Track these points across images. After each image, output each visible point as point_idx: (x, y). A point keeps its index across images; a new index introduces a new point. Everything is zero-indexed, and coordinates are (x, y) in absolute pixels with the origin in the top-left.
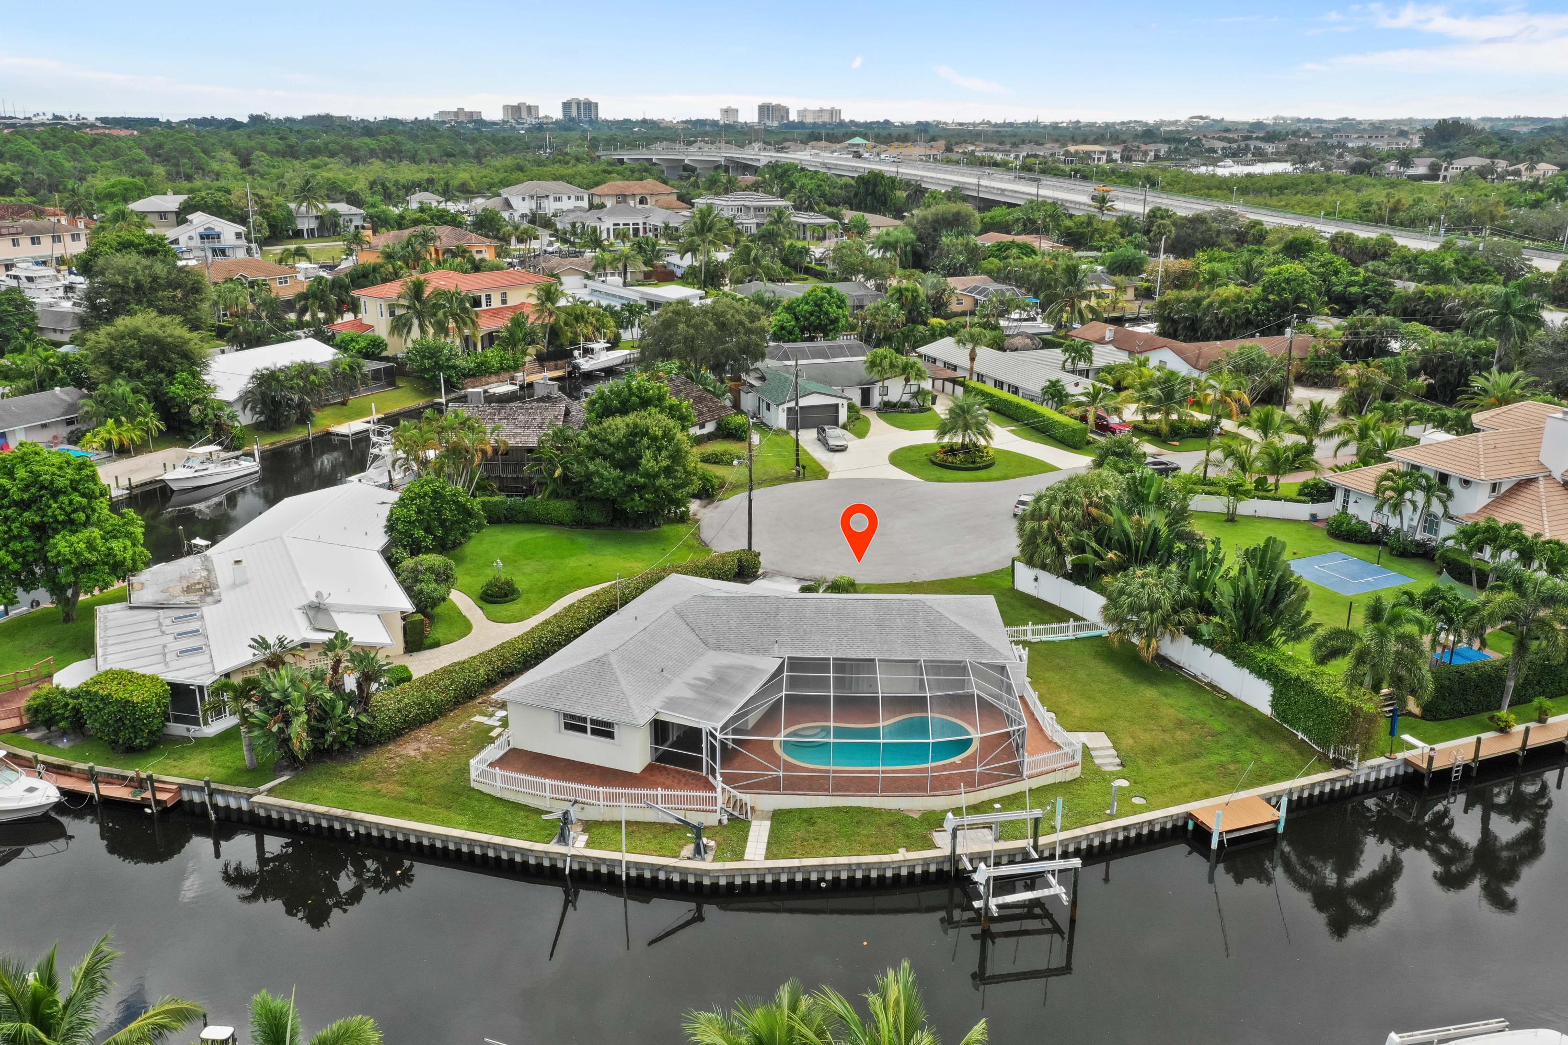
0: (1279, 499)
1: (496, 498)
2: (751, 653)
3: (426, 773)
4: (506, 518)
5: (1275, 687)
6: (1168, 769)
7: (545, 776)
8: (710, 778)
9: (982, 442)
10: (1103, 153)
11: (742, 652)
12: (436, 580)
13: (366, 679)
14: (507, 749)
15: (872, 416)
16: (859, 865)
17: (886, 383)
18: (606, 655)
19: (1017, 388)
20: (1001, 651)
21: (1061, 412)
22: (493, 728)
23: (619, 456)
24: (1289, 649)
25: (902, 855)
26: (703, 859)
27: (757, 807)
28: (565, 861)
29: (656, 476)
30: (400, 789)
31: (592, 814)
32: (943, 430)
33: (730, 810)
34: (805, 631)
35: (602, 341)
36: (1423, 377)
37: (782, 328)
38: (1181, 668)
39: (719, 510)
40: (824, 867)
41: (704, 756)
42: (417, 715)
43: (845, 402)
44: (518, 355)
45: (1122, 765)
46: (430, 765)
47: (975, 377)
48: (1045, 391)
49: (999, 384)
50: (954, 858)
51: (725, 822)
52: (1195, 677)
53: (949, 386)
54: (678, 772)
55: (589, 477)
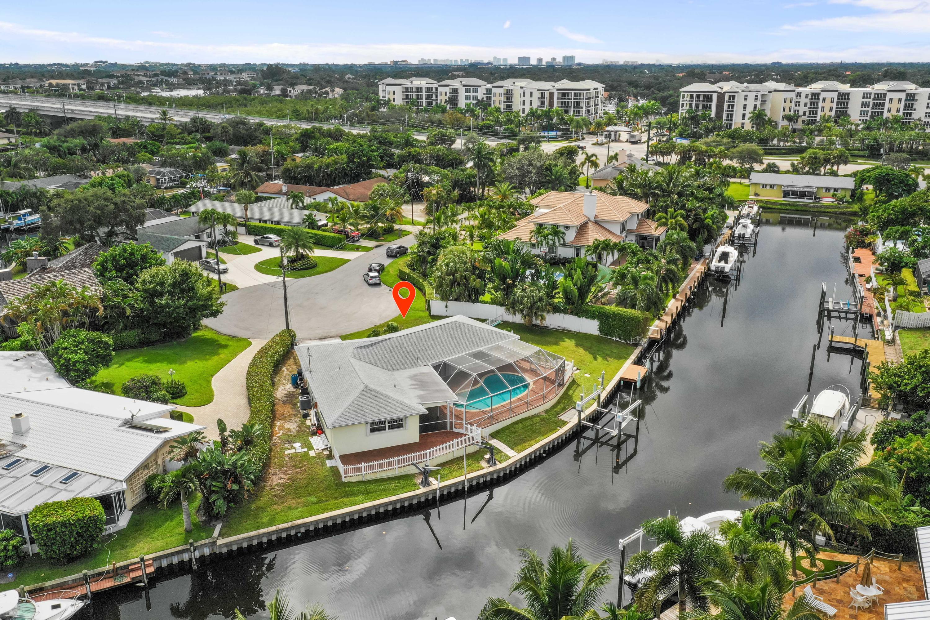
5: (601, 321)
6: (594, 365)
8: (455, 430)
10: (74, 85)
13: (248, 443)
17: (210, 230)
18: (367, 386)
19: (278, 222)
25: (562, 430)
26: (496, 464)
30: (301, 500)
43: (204, 244)
45: (578, 369)
49: (263, 221)
52: (557, 329)
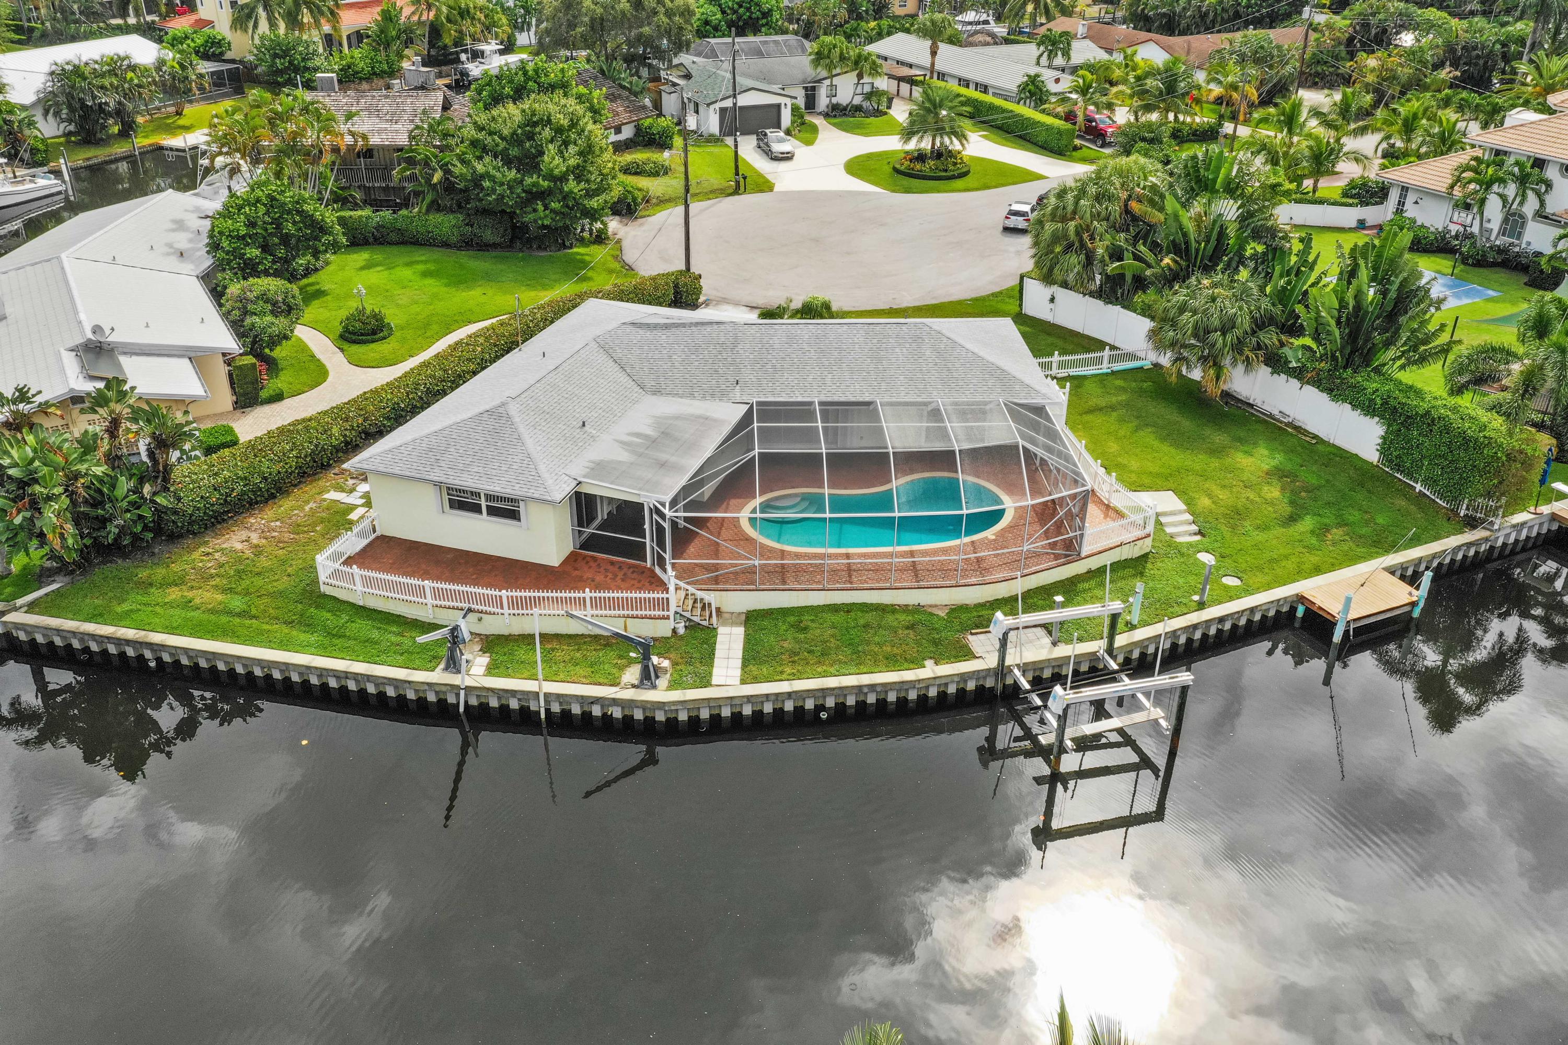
0: (1321, 202)
1: (359, 213)
2: (704, 398)
3: (258, 574)
4: (376, 239)
5: (1389, 426)
6: (1260, 537)
7: (425, 575)
8: (658, 570)
9: (956, 145)
11: (692, 396)
12: (272, 312)
13: (161, 444)
14: (373, 536)
15: (818, 121)
16: (872, 687)
17: (836, 81)
18: (503, 404)
19: (986, 87)
20: (1037, 387)
21: (1043, 111)
22: (353, 508)
23: (514, 152)
24: (1408, 377)
25: (930, 670)
26: (654, 687)
27: (724, 609)
28: (458, 695)
29: (563, 178)
30: (220, 597)
31: (495, 625)
32: (908, 134)
33: (688, 614)
34: (774, 367)
35: (494, 42)
36: (1448, 70)
37: (707, 23)
38: (1251, 406)
39: (645, 228)
40: (825, 692)
41: (648, 541)
42: (243, 493)
43: (788, 101)
44: (393, 57)
45: (1199, 533)
46: (264, 562)
47: (935, 76)
48: (1023, 88)
49: (964, 82)
50: (1002, 670)
51: (681, 631)
52: (1271, 416)
53: (905, 87)
54: (612, 563)
55: (477, 180)
